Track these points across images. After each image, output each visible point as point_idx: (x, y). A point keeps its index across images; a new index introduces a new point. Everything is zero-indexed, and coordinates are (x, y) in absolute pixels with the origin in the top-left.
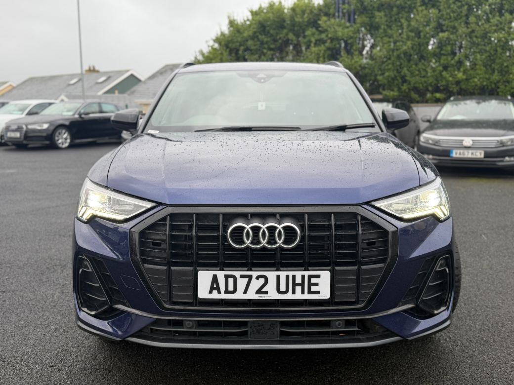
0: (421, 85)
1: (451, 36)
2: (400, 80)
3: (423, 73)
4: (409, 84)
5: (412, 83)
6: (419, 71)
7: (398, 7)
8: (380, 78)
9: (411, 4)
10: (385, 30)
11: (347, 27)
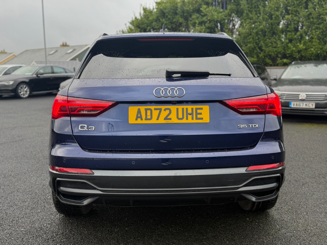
0: (273, 53)
1: (295, 18)
2: (258, 50)
3: (275, 45)
5: (267, 52)
6: (271, 43)
10: (247, 14)
11: (221, 12)
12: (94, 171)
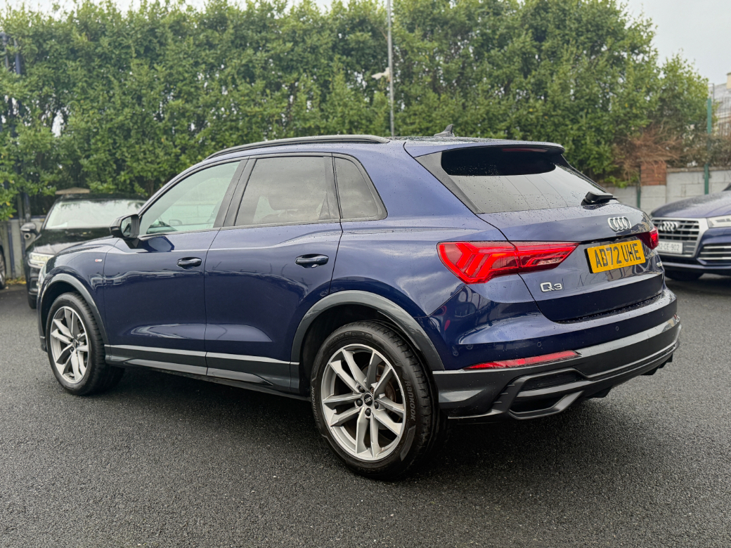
0: (150, 174)
1: (187, 106)
2: (115, 167)
3: (151, 158)
4: (131, 172)
5: (135, 171)
6: (144, 153)
7: (100, 56)
8: (84, 162)
9: (120, 54)
10: (84, 91)
11: (17, 80)
12: (579, 351)
